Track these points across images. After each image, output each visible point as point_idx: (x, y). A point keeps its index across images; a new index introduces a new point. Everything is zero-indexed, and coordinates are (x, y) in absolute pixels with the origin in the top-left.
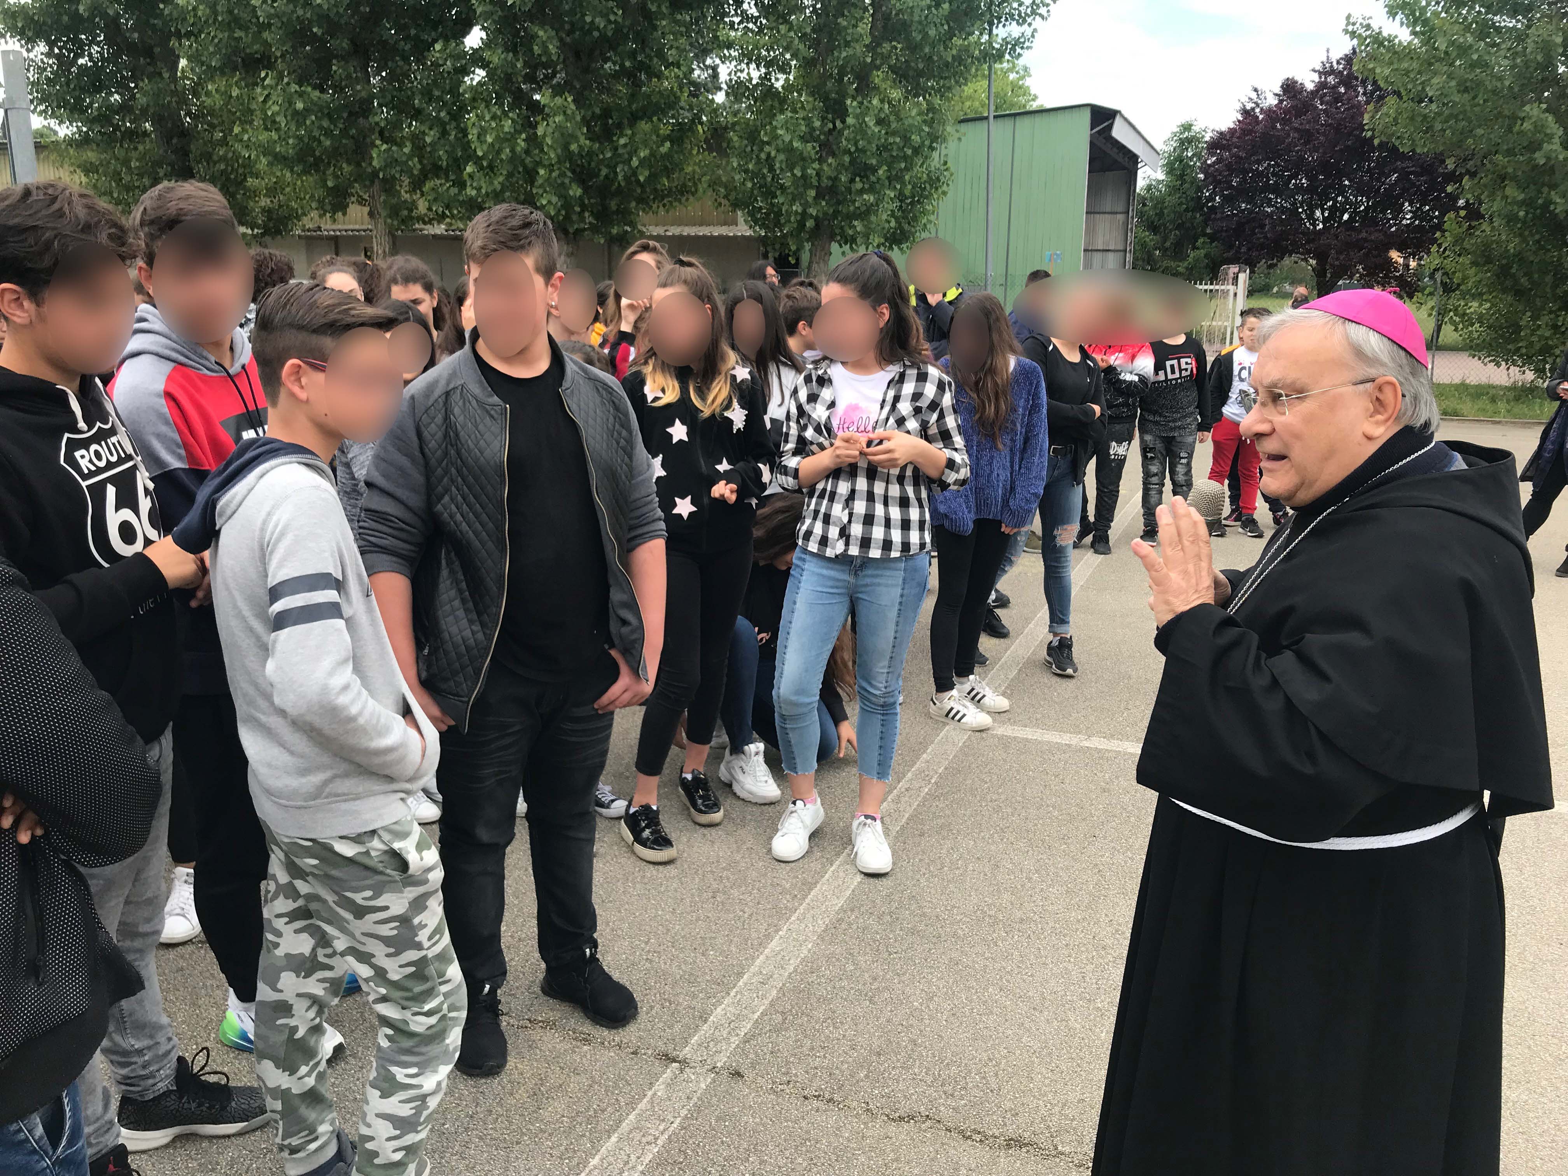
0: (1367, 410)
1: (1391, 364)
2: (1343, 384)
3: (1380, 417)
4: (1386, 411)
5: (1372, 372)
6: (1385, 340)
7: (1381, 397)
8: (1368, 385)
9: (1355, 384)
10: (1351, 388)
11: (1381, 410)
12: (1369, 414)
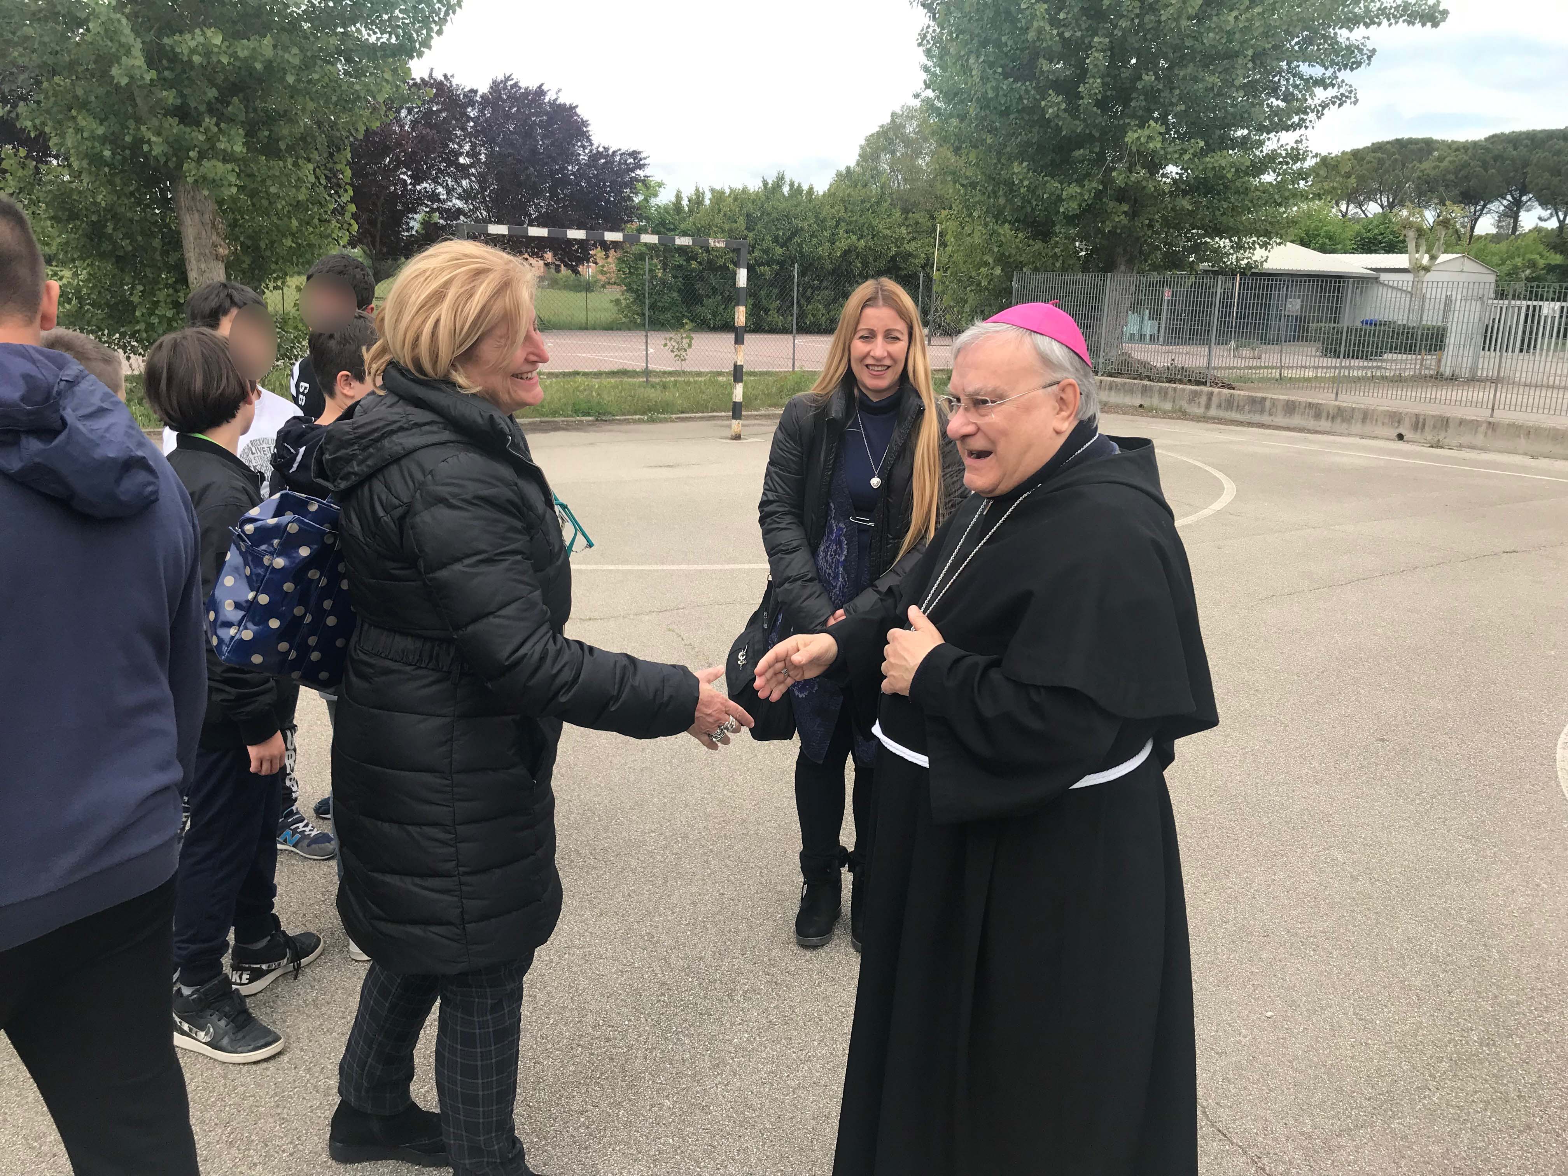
0: (1054, 409)
1: (1071, 370)
2: (1035, 389)
3: (1064, 414)
4: (1068, 407)
5: (1057, 376)
6: (1064, 348)
7: (1064, 396)
8: (1055, 387)
9: (1045, 387)
10: (1041, 392)
11: (1064, 408)
12: (1056, 412)
